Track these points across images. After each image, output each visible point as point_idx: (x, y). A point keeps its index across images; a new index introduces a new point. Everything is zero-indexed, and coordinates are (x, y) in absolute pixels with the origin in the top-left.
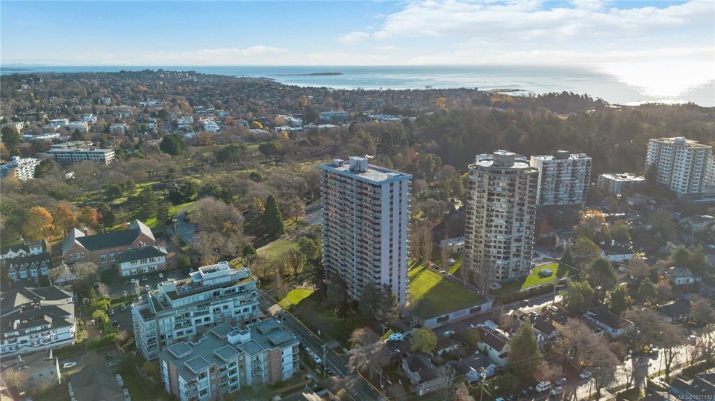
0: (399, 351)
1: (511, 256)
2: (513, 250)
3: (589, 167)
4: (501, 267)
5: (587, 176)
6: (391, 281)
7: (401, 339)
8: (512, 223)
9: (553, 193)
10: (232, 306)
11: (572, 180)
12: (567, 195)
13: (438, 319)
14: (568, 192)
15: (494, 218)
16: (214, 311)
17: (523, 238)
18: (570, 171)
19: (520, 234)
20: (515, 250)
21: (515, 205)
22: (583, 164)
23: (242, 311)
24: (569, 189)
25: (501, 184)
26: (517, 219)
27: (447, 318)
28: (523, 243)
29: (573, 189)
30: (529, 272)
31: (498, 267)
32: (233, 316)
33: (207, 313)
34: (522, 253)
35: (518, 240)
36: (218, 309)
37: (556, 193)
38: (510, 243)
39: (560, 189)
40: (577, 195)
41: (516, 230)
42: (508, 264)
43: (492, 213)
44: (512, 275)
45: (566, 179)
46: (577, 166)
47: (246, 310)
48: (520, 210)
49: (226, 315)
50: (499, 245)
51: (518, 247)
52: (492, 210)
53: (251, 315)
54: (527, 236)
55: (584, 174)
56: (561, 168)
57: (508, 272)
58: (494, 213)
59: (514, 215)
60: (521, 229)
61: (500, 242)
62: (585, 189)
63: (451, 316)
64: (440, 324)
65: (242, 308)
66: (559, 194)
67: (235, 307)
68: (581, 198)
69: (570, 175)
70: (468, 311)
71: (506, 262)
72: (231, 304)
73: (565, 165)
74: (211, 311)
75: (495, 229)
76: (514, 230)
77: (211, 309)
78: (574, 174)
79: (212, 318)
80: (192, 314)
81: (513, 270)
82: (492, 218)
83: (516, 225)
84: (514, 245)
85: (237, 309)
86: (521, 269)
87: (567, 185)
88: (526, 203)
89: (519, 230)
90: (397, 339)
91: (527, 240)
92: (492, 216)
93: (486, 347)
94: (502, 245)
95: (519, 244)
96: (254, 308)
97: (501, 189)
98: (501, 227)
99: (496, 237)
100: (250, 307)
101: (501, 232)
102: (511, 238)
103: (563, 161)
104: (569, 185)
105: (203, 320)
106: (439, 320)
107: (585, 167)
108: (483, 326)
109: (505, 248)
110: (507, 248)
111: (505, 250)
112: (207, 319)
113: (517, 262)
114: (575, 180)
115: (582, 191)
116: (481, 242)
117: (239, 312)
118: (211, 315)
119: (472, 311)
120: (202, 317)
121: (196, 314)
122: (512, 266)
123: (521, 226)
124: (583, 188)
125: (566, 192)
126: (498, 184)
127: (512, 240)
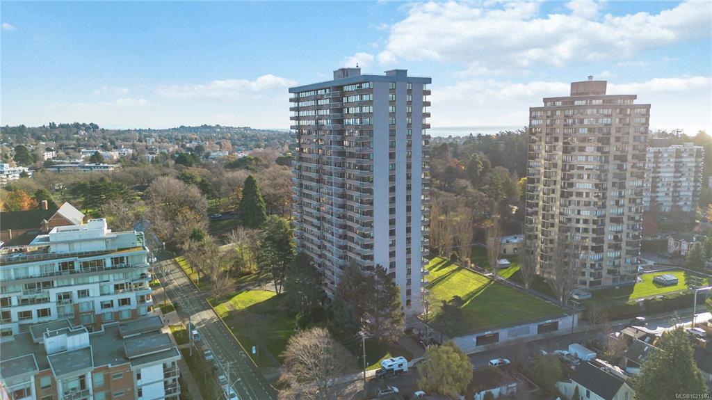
0: (396, 390)
1: (605, 247)
2: (609, 237)
3: (700, 160)
4: (588, 265)
5: (697, 172)
6: (392, 265)
7: (405, 368)
8: (606, 189)
9: (649, 194)
10: (98, 293)
11: (674, 177)
12: (670, 199)
13: (477, 338)
14: (671, 194)
15: (574, 180)
16: (60, 298)
17: (625, 218)
18: (672, 165)
19: (620, 211)
20: (611, 237)
21: (611, 158)
22: (691, 155)
23: (116, 303)
24: (671, 189)
25: (586, 122)
26: (614, 185)
27: (496, 337)
28: (625, 227)
29: (678, 189)
30: (635, 278)
31: (584, 265)
32: (98, 310)
33: (46, 300)
34: (623, 245)
35: (617, 220)
36: (67, 296)
37: (653, 195)
38: (603, 224)
39: (658, 189)
40: (684, 199)
41: (613, 203)
42: (602, 259)
43: (572, 172)
44: (607, 281)
45: (667, 175)
46: (682, 157)
47: (125, 302)
48: (620, 167)
49: (84, 308)
50: (585, 226)
51: (617, 232)
52: (572, 167)
53: (134, 313)
54: (632, 214)
55: (694, 169)
56: (660, 160)
57: (600, 275)
58: (575, 172)
59: (610, 176)
60: (622, 202)
61: (586, 221)
62: (695, 191)
63: (504, 335)
64: (481, 348)
65: (116, 298)
66: (657, 197)
67: (102, 295)
68: (688, 203)
69: (673, 170)
70: (534, 328)
71: (597, 257)
72: (94, 290)
73: (665, 155)
74: (54, 298)
75: (578, 199)
76: (610, 203)
77: (53, 293)
78: (678, 168)
79: (54, 311)
80: (14, 301)
81: (609, 272)
82: (571, 181)
83: (613, 193)
84: (610, 229)
85: (107, 299)
86: (622, 271)
87: (669, 184)
88: (629, 157)
89: (617, 202)
90: (396, 368)
91: (632, 222)
92: (572, 176)
93: (577, 389)
94: (591, 226)
95: (619, 228)
96: (142, 299)
97: (585, 131)
98: (588, 195)
99: (579, 213)
100: (132, 296)
101: (587, 204)
102: (605, 216)
103: (662, 149)
104: (672, 184)
105: (35, 314)
106: (480, 341)
107: (693, 159)
108: (566, 352)
109: (594, 231)
110: (600, 231)
111: (595, 236)
112: (44, 313)
113: (616, 258)
114: (680, 177)
115: (690, 194)
116: (553, 225)
117: (110, 305)
118: (52, 306)
119: (541, 329)
120: (34, 308)
121: (24, 302)
122: (607, 265)
123: (620, 196)
124: (692, 189)
125: (667, 194)
126: (581, 121)
127: (607, 221)
